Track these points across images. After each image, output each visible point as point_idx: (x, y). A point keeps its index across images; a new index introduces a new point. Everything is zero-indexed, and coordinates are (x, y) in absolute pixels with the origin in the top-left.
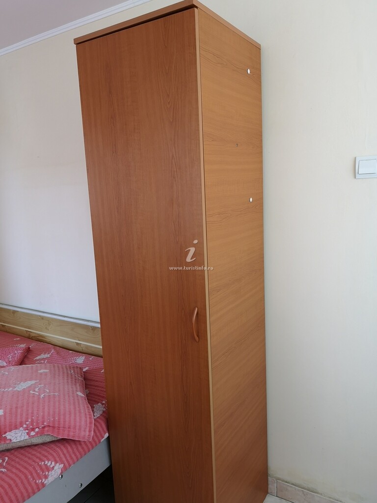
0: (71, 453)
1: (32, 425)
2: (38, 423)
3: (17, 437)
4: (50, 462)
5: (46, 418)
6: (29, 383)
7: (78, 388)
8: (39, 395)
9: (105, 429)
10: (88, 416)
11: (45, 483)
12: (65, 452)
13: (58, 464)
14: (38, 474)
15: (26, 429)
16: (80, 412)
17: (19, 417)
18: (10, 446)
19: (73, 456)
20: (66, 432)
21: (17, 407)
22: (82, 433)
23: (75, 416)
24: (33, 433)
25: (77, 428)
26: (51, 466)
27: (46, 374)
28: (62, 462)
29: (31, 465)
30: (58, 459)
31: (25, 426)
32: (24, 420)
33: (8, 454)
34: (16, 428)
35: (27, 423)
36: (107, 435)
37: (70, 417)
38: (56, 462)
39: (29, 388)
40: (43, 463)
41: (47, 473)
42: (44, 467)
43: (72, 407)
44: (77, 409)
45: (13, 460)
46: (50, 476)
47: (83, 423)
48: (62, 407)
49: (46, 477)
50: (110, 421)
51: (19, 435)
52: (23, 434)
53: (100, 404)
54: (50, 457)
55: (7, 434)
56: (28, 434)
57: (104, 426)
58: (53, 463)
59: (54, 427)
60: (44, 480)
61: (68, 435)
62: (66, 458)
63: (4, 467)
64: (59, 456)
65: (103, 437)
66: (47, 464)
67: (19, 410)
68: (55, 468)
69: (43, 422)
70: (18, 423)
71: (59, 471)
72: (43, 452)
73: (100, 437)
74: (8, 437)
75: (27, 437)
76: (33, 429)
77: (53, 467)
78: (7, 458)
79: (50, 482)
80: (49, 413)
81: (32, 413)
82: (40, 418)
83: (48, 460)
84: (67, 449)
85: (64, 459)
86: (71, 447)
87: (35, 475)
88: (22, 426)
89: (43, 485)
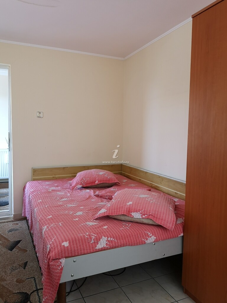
0: (161, 234)
1: (144, 212)
2: (147, 213)
3: (137, 216)
4: (150, 233)
5: (151, 211)
6: (146, 196)
7: (171, 206)
8: (150, 201)
9: (182, 231)
10: (173, 218)
11: (146, 242)
12: (158, 232)
13: (153, 236)
14: (143, 236)
15: (141, 213)
16: (169, 214)
17: (139, 207)
18: (132, 220)
19: (162, 236)
20: (160, 221)
21: (138, 203)
22: (168, 225)
23: (166, 215)
24: (144, 216)
25: (166, 221)
26: (150, 235)
27: (155, 195)
28: (156, 236)
29: (140, 231)
30: (154, 234)
31: (141, 212)
32: (141, 209)
33: (131, 223)
34: (137, 212)
35: (142, 211)
36: (182, 234)
37: (163, 215)
38: (153, 235)
39: (146, 198)
40: (146, 232)
41: (147, 238)
42: (146, 234)
43: (165, 211)
44: (168, 213)
45: (133, 226)
46: (149, 240)
47: (169, 220)
48: (160, 209)
49: (147, 239)
50: (185, 227)
51: (138, 215)
52: (139, 215)
53: (181, 218)
54: (150, 231)
55: (132, 213)
56: (141, 216)
57: (181, 229)
58: (151, 234)
59: (154, 217)
60: (145, 240)
61: (161, 223)
62: (158, 235)
63: (128, 227)
64: (155, 233)
65: (180, 235)
66: (148, 234)
67: (139, 204)
68: (152, 237)
69: (150, 213)
70: (138, 210)
71: (154, 240)
72: (147, 228)
73: (178, 234)
74: (133, 215)
75: (141, 217)
76: (144, 215)
77: (151, 237)
78: (130, 225)
79: (148, 242)
80: (153, 209)
81: (145, 207)
82: (148, 210)
83: (149, 232)
84: (159, 231)
85: (157, 235)
86: (162, 231)
87: (141, 235)
88: (139, 212)
89: (145, 243)
